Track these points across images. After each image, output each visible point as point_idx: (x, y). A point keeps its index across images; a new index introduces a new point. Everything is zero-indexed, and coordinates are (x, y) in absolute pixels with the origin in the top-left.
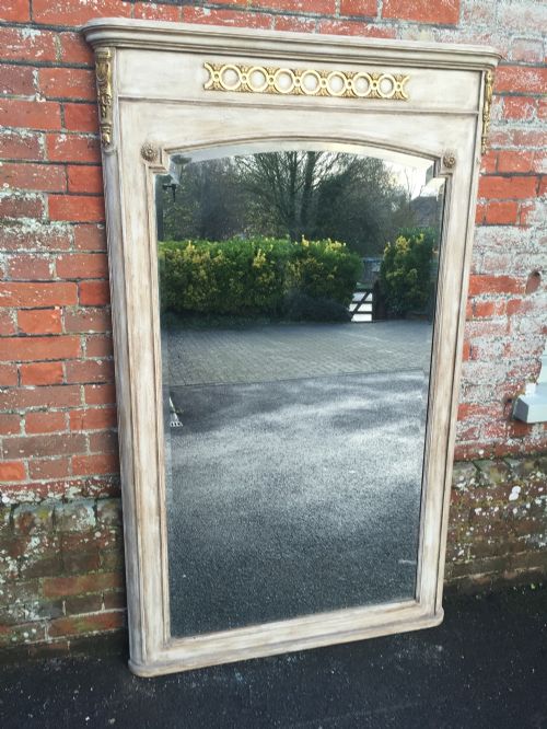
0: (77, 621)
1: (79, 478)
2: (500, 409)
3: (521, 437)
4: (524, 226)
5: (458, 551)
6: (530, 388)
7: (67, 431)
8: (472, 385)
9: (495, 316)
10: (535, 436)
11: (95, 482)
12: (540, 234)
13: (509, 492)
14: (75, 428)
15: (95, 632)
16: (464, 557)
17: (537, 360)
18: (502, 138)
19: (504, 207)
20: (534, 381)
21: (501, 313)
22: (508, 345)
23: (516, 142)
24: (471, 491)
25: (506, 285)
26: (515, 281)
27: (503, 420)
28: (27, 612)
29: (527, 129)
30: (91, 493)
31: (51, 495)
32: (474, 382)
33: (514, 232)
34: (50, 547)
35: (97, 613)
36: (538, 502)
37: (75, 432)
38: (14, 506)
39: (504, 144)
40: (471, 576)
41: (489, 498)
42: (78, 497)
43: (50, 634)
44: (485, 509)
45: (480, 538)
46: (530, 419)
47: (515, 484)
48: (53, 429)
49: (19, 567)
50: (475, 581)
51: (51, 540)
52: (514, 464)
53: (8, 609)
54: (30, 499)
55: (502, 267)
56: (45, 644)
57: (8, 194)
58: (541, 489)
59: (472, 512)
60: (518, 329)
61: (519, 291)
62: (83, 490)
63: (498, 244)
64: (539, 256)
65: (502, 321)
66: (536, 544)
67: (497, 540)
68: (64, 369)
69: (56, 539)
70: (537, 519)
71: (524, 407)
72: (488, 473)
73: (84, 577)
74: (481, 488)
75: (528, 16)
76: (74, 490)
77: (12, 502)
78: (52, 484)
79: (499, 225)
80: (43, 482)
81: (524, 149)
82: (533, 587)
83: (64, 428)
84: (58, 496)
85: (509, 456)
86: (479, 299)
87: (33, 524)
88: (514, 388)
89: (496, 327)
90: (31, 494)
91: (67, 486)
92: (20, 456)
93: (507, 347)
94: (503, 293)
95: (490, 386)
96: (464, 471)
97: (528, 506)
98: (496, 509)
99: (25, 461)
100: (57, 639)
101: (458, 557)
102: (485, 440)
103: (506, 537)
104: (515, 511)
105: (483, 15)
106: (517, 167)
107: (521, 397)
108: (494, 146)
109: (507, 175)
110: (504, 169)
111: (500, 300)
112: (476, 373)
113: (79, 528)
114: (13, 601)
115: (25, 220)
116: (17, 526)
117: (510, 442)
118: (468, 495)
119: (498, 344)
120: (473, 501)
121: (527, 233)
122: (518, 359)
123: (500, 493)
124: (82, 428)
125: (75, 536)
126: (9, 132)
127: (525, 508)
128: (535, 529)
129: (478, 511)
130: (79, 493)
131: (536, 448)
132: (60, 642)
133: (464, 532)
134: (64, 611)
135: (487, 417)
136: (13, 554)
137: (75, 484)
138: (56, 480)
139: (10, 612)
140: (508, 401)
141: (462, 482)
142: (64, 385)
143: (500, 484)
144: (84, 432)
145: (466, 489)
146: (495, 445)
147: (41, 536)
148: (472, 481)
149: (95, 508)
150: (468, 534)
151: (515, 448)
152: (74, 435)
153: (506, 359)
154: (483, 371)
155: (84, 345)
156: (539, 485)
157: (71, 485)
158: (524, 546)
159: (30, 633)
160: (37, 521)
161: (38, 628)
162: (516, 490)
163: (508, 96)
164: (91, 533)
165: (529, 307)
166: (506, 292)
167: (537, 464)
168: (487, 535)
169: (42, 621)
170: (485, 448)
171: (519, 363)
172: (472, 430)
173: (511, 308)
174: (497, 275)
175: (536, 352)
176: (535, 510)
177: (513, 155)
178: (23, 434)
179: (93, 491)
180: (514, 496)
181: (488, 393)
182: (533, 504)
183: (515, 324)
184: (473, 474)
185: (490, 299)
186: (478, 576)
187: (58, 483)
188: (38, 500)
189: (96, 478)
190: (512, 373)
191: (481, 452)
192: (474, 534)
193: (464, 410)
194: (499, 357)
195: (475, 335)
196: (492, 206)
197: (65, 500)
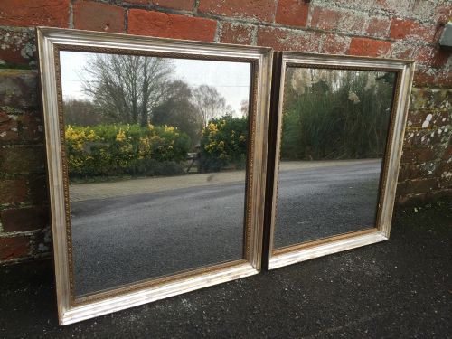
2: (432, 33)
3: (437, 68)
10: (448, 69)
13: (424, 119)
27: (431, 46)
36: (439, 131)
47: (429, 112)
58: (444, 120)
66: (427, 172)
70: (434, 149)
72: (416, 97)
82: (416, 210)
97: (432, 135)
98: (412, 135)
103: (410, 163)
104: (423, 139)
123: (418, 121)
127: (429, 136)
135: (422, 39)
140: (441, 25)
143: (420, 110)
151: (431, 78)
156: (445, 114)
158: (420, 174)
162: (430, 117)
167: (448, 94)
176: (436, 139)
180: (426, 124)
181: (429, 12)
182: (436, 134)
193: (409, 26)
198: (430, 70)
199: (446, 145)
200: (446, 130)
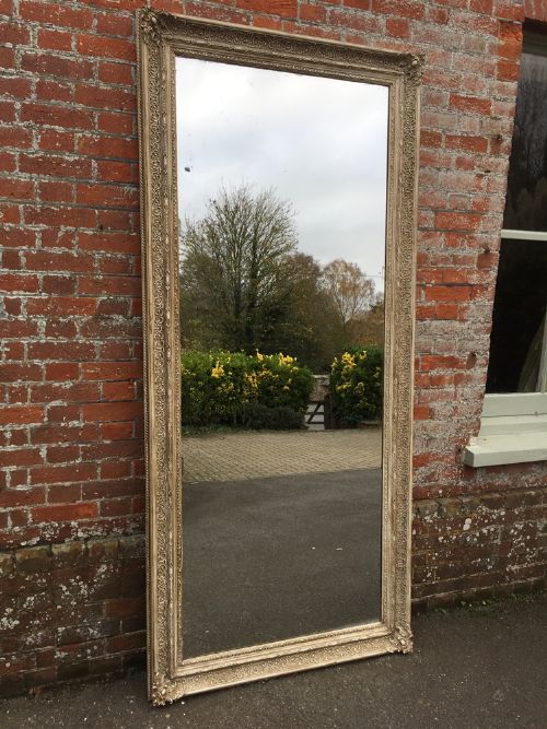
0: (129, 639)
2: (452, 457)
3: (468, 479)
4: (463, 321)
5: (426, 573)
6: (473, 440)
7: (132, 477)
8: (431, 439)
9: (446, 385)
10: (480, 479)
12: (474, 327)
13: (463, 523)
16: (431, 579)
17: (478, 420)
18: (445, 260)
19: (449, 307)
20: (476, 435)
21: (450, 384)
23: (455, 262)
24: (435, 522)
25: (452, 362)
26: (458, 360)
27: (455, 466)
28: (91, 631)
29: (461, 254)
31: (115, 529)
32: (434, 436)
33: (456, 324)
34: (115, 572)
36: (485, 531)
38: (86, 540)
39: (447, 264)
40: (438, 595)
41: (448, 528)
43: (108, 651)
44: (446, 538)
45: (443, 563)
46: (475, 465)
47: (467, 517)
48: (122, 475)
49: (89, 590)
50: (440, 598)
51: (115, 566)
52: (465, 500)
53: (77, 628)
54: (99, 533)
55: (449, 349)
56: (103, 660)
57: (105, 298)
58: (486, 521)
59: (437, 539)
60: (462, 396)
61: (461, 367)
63: (446, 333)
64: (474, 342)
65: (451, 389)
66: (486, 567)
67: (456, 564)
69: (119, 565)
70: (485, 546)
71: (470, 455)
72: (447, 508)
74: (442, 521)
75: (459, 180)
76: (133, 525)
77: (85, 536)
78: (117, 521)
79: (446, 319)
80: (110, 519)
81: (459, 268)
82: (485, 603)
85: (460, 495)
86: (434, 373)
87: (103, 553)
88: (463, 440)
89: (448, 394)
90: (100, 529)
91: (128, 522)
92: (95, 497)
93: (456, 408)
94: (451, 369)
95: (444, 439)
96: (428, 506)
97: (478, 535)
98: (454, 537)
99: (98, 502)
100: (113, 656)
101: (427, 579)
102: (443, 481)
103: (463, 561)
104: (468, 539)
105: (429, 180)
106: (455, 280)
107: (468, 447)
108: (440, 266)
109: (450, 285)
110: (448, 281)
111: (448, 373)
112: (434, 430)
114: (81, 620)
115: (115, 316)
116: (90, 555)
118: (433, 526)
119: (449, 407)
120: (437, 531)
121: (465, 326)
122: (464, 418)
123: (456, 524)
126: (109, 255)
127: (475, 536)
128: (483, 554)
129: (440, 539)
131: (480, 488)
132: (118, 658)
133: (431, 556)
134: (121, 629)
135: (444, 464)
136: (84, 579)
138: (120, 517)
139: (78, 630)
140: (459, 451)
141: (428, 515)
143: (455, 516)
145: (431, 521)
146: (450, 485)
147: (108, 565)
148: (436, 515)
150: (434, 558)
151: (465, 489)
153: (455, 418)
154: (440, 427)
156: (485, 517)
158: (476, 568)
159: (92, 649)
160: (107, 550)
161: (99, 645)
162: (468, 521)
163: (448, 232)
165: (469, 379)
166: (453, 368)
167: (482, 500)
168: (448, 560)
169: (103, 638)
170: (444, 488)
171: (465, 421)
172: (433, 474)
173: (458, 380)
174: (446, 355)
175: (476, 413)
176: (482, 538)
177: (453, 272)
178: (99, 479)
180: (466, 527)
181: (444, 444)
182: (482, 534)
183: (460, 392)
184: (436, 508)
185: (442, 373)
186: (443, 594)
187: (122, 519)
188: (105, 534)
190: (460, 429)
191: (441, 492)
192: (438, 559)
193: (427, 457)
194: (450, 416)
195: (432, 400)
196: (441, 306)
197: (125, 534)
198: (461, 483)
199: (498, 542)
200: (492, 530)
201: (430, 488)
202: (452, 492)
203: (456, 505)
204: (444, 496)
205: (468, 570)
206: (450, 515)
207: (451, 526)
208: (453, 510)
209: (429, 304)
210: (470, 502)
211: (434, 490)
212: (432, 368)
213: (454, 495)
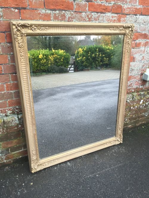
0: (14, 154)
1: (11, 107)
2: (139, 77)
3: (143, 85)
5: (126, 119)
7: (5, 91)
8: (133, 70)
9: (141, 47)
10: (147, 85)
11: (17, 109)
13: (140, 101)
14: (8, 90)
15: (20, 157)
16: (127, 121)
19: (147, 9)
21: (143, 46)
22: (144, 57)
24: (130, 102)
25: (145, 36)
26: (148, 35)
27: (139, 80)
30: (16, 113)
32: (133, 69)
34: (3, 132)
35: (21, 151)
36: (147, 104)
37: (8, 91)
40: (128, 126)
41: (135, 104)
42: (11, 114)
43: (5, 159)
44: (134, 107)
45: (131, 115)
46: (148, 80)
47: (142, 99)
51: (3, 129)
52: (142, 93)
55: (145, 30)
56: (4, 163)
58: (148, 100)
59: (130, 108)
60: (147, 51)
61: (148, 39)
62: (13, 112)
63: (144, 22)
65: (143, 48)
66: (145, 115)
67: (135, 115)
68: (3, 68)
69: (5, 129)
70: (146, 109)
71: (147, 76)
72: (136, 96)
73: (16, 140)
74: (133, 101)
76: (10, 112)
79: (145, 15)
82: (143, 127)
83: (4, 90)
84: (4, 115)
85: (140, 91)
86: (137, 41)
88: (144, 70)
89: (141, 50)
91: (7, 111)
93: (143, 57)
94: (144, 39)
95: (137, 70)
96: (129, 96)
97: (144, 105)
98: (137, 107)
100: (8, 161)
101: (125, 121)
102: (135, 86)
103: (138, 114)
104: (141, 107)
107: (145, 73)
111: (143, 41)
112: (134, 66)
113: (13, 125)
117: (141, 87)
118: (130, 104)
119: (141, 56)
120: (131, 105)
122: (146, 61)
123: (138, 102)
124: (11, 90)
125: (12, 127)
127: (143, 106)
128: (145, 111)
129: (132, 108)
130: (11, 113)
131: (147, 88)
132: (10, 161)
134: (10, 152)
135: (136, 80)
137: (10, 110)
138: (3, 109)
140: (142, 74)
141: (129, 100)
142: (3, 74)
143: (138, 99)
144: (12, 92)
145: (129, 102)
146: (137, 88)
148: (131, 99)
149: (18, 117)
150: (129, 114)
151: (142, 89)
152: (8, 93)
153: (143, 61)
154: (136, 65)
155: (9, 58)
156: (147, 99)
157: (8, 110)
158: (142, 116)
162: (142, 101)
164: (17, 126)
166: (145, 39)
167: (148, 93)
168: (133, 114)
169: (2, 156)
170: (134, 89)
171: (146, 62)
172: (131, 84)
173: (146, 44)
174: (143, 33)
176: (146, 106)
179: (16, 112)
180: (141, 103)
181: (137, 72)
182: (146, 105)
183: (146, 50)
184: (132, 97)
185: (141, 41)
186: (130, 126)
187: (4, 110)
189: (17, 107)
190: (143, 66)
192: (130, 114)
193: (130, 78)
194: (141, 61)
195: (135, 53)
196: (144, 8)
197: (6, 116)
198: (141, 86)
201: (130, 89)
202: (137, 90)
203: (139, 95)
204: (134, 92)
205: (139, 117)
206: (136, 99)
207: (136, 103)
208: (138, 97)
209: (139, 7)
210: (144, 94)
211: (131, 90)
212: (137, 39)
213: (138, 92)
